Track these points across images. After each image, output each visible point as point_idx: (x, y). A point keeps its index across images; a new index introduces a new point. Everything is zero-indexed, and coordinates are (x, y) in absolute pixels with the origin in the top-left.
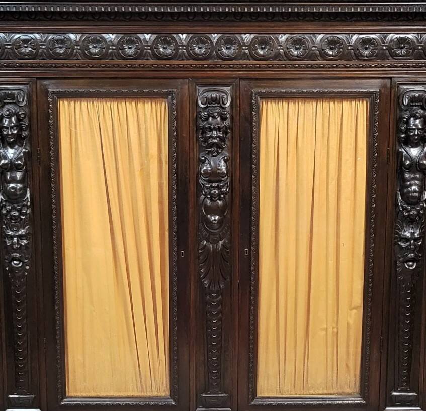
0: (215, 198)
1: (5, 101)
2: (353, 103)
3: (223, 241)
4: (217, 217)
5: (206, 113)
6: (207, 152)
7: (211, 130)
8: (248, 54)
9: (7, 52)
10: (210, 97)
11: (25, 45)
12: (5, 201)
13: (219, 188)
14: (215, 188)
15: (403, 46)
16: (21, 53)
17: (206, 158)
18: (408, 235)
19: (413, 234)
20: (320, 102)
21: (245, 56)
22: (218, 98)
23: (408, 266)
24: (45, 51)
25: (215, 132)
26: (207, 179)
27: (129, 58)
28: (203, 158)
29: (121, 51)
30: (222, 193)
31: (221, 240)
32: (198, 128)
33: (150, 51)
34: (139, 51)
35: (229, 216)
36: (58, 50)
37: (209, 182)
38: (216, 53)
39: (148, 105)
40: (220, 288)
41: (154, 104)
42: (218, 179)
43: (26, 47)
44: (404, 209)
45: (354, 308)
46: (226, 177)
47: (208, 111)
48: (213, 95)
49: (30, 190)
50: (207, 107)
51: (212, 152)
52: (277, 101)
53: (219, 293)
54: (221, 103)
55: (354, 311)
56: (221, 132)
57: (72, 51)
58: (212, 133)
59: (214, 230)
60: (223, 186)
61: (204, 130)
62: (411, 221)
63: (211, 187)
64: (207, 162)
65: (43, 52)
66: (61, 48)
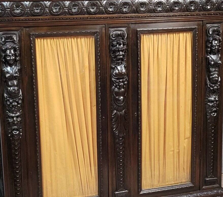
0: (121, 87)
1: (6, 41)
2: (185, 34)
3: (125, 110)
4: (122, 98)
5: (116, 42)
6: (116, 63)
7: (119, 51)
8: (136, 10)
9: (7, 12)
10: (117, 34)
11: (17, 9)
12: (8, 97)
13: (123, 82)
14: (121, 82)
15: (208, 4)
16: (15, 13)
17: (115, 66)
18: (212, 99)
19: (215, 98)
20: (169, 34)
22: (121, 34)
23: (213, 114)
24: (29, 11)
25: (121, 52)
26: (117, 77)
27: (74, 14)
28: (114, 66)
29: (70, 10)
30: (124, 84)
32: (110, 50)
33: (85, 10)
34: (80, 10)
35: (127, 96)
36: (36, 11)
37: (118, 79)
38: (120, 10)
39: (83, 40)
40: (124, 135)
41: (86, 39)
42: (122, 77)
43: (18, 10)
44: (211, 86)
45: (186, 139)
46: (125, 76)
47: (116, 41)
48: (118, 33)
49: (21, 90)
50: (116, 39)
51: (119, 63)
52: (148, 35)
53: (123, 137)
54: (123, 37)
55: (187, 140)
56: (124, 52)
57: (44, 11)
58: (120, 53)
59: (120, 104)
60: (125, 81)
61: (114, 52)
62: (214, 92)
63: (120, 81)
64: (116, 68)
65: (28, 12)
66: (37, 9)
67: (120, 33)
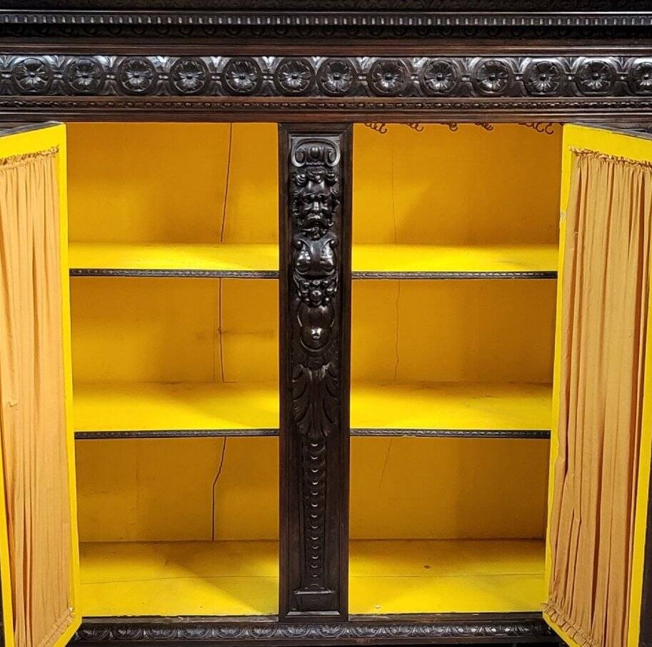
0: (317, 302)
3: (328, 365)
4: (319, 331)
5: (303, 176)
6: (304, 233)
7: (311, 201)
8: (367, 87)
9: (5, 83)
10: (309, 152)
11: (32, 73)
13: (322, 287)
14: (316, 287)
15: (597, 75)
16: (25, 86)
17: (302, 243)
21: (361, 91)
22: (322, 152)
24: (62, 81)
25: (316, 204)
26: (306, 273)
27: (188, 92)
28: (299, 243)
29: (175, 83)
30: (326, 294)
31: (325, 364)
32: (291, 197)
33: (219, 82)
34: (203, 82)
35: (336, 328)
36: (82, 81)
37: (308, 278)
38: (320, 85)
40: (324, 434)
42: (321, 273)
43: (33, 76)
46: (333, 271)
47: (306, 173)
48: (313, 149)
50: (305, 166)
51: (312, 234)
53: (321, 442)
54: (326, 160)
56: (326, 204)
57: (103, 83)
58: (313, 205)
59: (314, 349)
60: (329, 284)
61: (301, 201)
63: (311, 285)
64: (304, 248)
65: (59, 83)
66: (85, 77)
67: (317, 149)
